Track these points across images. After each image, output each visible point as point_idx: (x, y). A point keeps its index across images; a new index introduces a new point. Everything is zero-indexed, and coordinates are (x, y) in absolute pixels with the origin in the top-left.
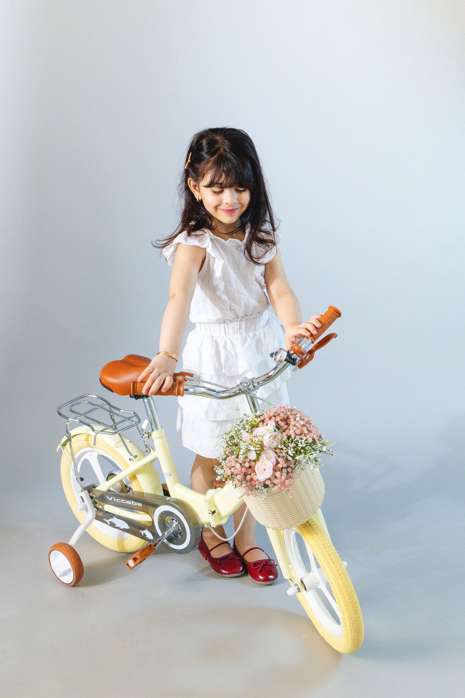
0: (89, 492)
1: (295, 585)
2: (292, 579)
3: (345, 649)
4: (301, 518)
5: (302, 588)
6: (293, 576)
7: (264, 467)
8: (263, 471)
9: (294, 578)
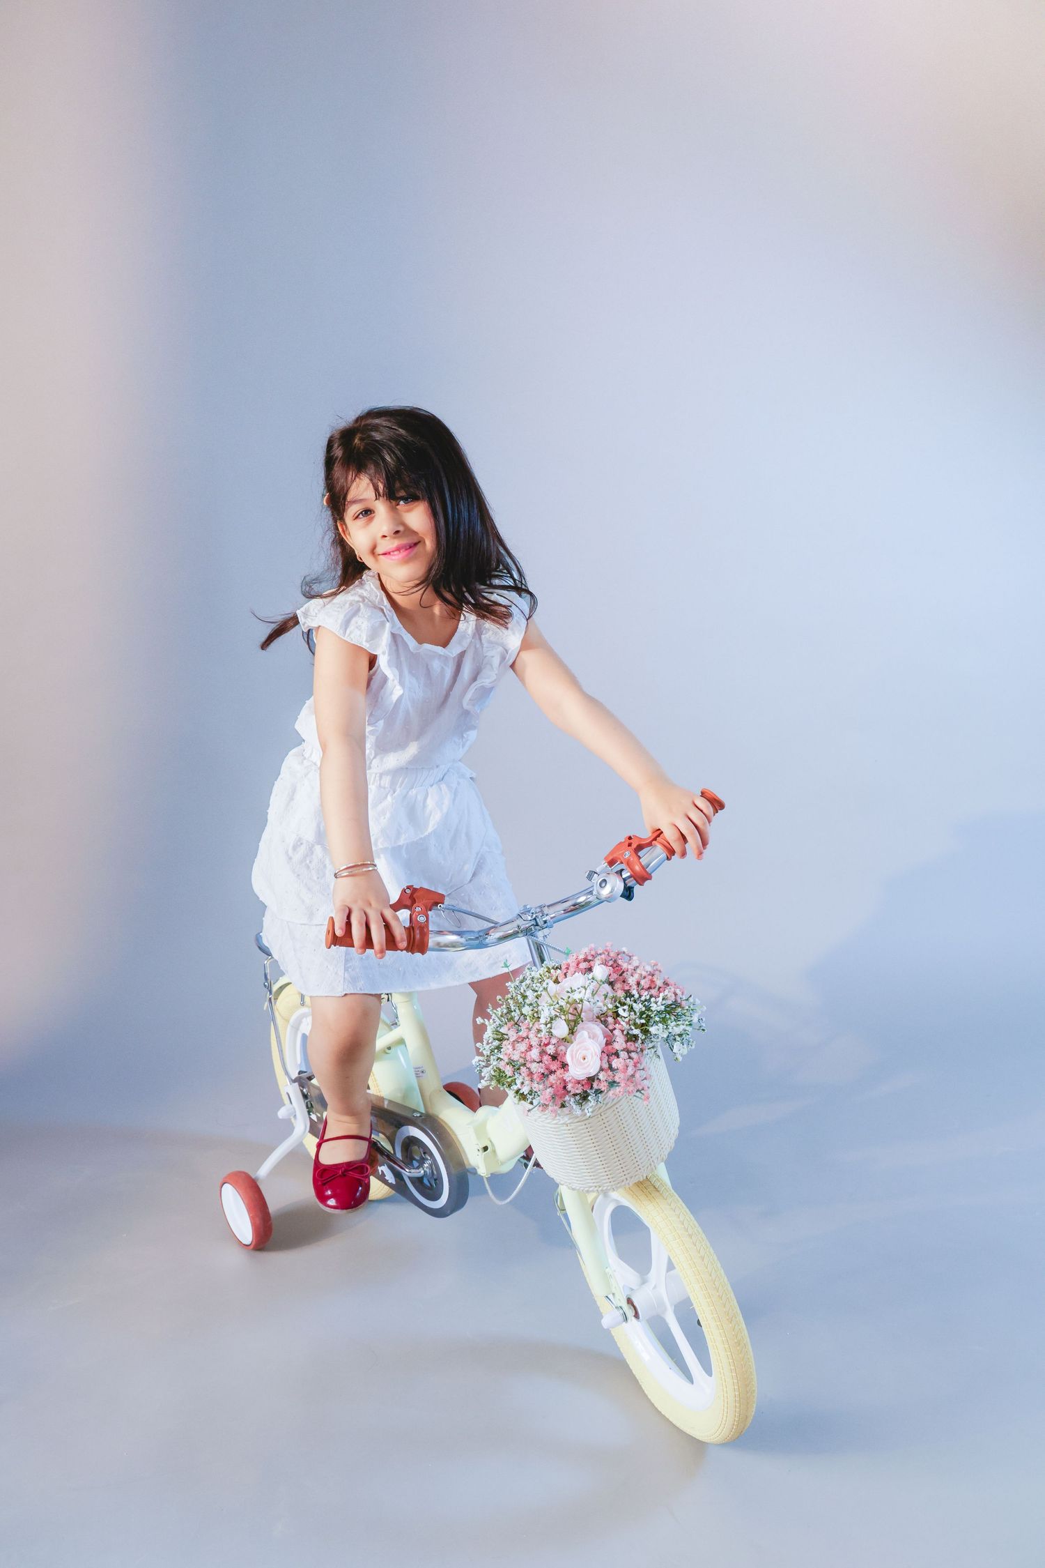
0: (302, 1085)
1: (616, 1308)
2: (611, 1296)
3: (718, 1433)
4: (637, 1169)
5: (630, 1313)
6: (614, 1291)
7: (584, 1053)
8: (582, 1060)
9: (613, 1294)
